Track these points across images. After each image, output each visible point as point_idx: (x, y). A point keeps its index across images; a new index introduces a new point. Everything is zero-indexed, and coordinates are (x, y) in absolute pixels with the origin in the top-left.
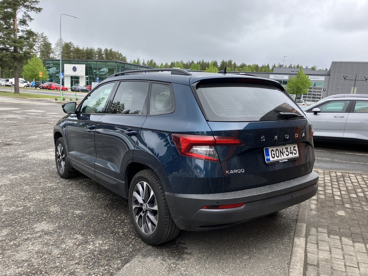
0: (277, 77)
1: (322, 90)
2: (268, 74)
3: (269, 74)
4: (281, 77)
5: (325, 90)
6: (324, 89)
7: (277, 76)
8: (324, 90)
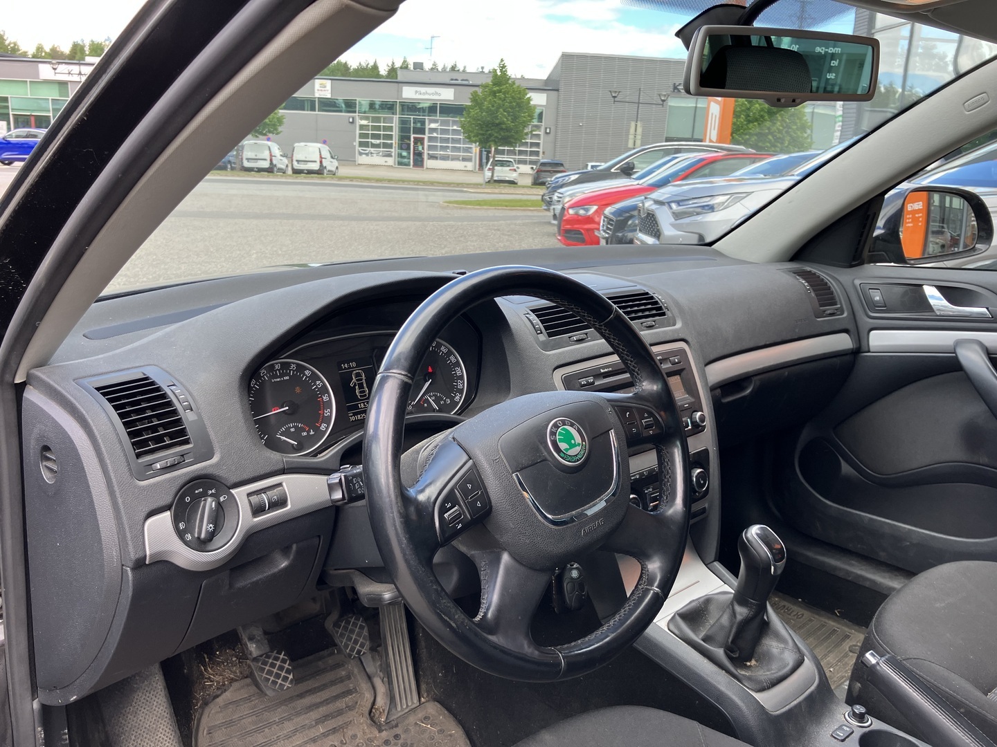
0: (424, 94)
1: (541, 133)
2: (396, 84)
3: (400, 84)
4: (433, 94)
5: (548, 131)
6: (546, 129)
7: (423, 89)
8: (546, 133)
